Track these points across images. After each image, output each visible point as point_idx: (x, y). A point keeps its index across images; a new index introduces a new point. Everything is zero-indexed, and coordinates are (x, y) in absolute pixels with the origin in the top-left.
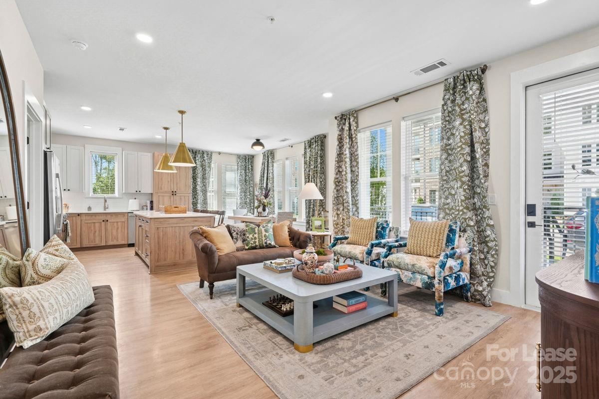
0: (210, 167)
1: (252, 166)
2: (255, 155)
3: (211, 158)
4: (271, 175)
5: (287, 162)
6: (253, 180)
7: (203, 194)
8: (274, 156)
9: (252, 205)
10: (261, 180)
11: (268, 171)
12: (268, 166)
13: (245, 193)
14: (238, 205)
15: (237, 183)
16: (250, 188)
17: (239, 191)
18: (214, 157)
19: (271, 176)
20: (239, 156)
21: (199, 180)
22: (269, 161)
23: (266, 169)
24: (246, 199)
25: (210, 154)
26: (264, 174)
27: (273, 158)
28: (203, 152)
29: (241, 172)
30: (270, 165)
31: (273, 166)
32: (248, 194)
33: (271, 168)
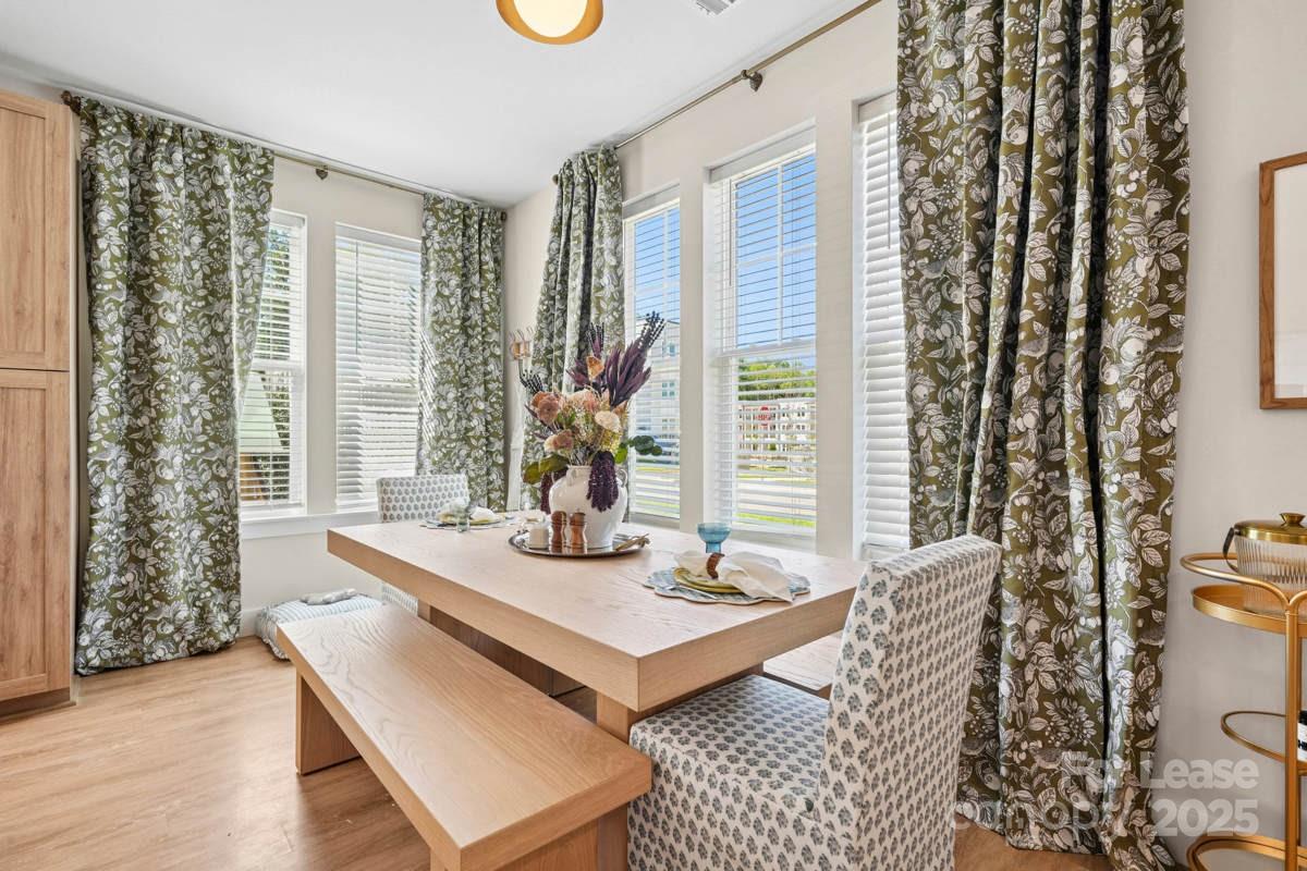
0: (255, 232)
1: (496, 261)
2: (513, 207)
3: (263, 185)
4: (605, 280)
5: (716, 198)
6: (502, 327)
7: (210, 382)
8: (621, 173)
9: (498, 445)
10: (547, 316)
11: (588, 255)
12: (589, 233)
13: (463, 385)
14: (426, 448)
15: (422, 335)
16: (485, 363)
17: (430, 377)
18: (283, 181)
19: (609, 290)
20: (432, 204)
21: (173, 304)
22: (599, 204)
23: (577, 249)
24: (469, 419)
25: (257, 164)
26: (564, 283)
27: (618, 188)
28: (209, 142)
29: (441, 283)
30: (603, 223)
31: (617, 233)
32: (480, 391)
33: (608, 242)
